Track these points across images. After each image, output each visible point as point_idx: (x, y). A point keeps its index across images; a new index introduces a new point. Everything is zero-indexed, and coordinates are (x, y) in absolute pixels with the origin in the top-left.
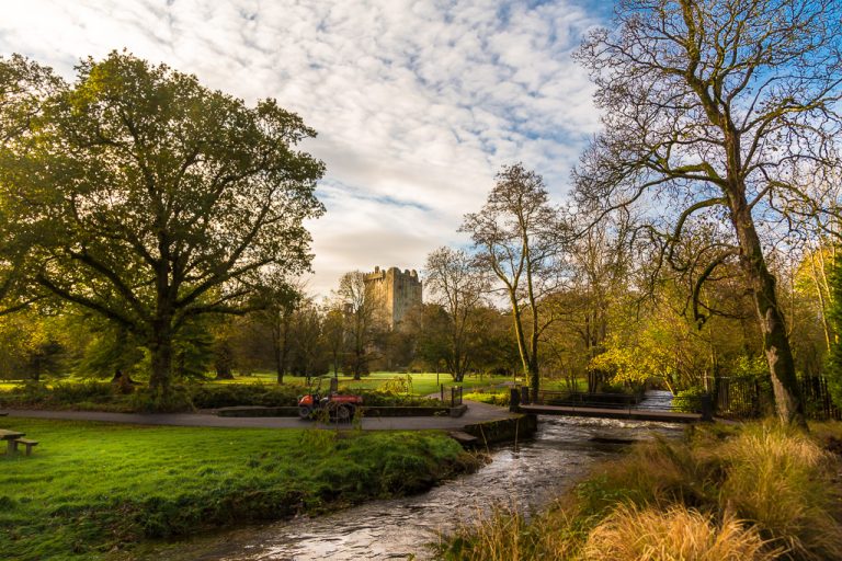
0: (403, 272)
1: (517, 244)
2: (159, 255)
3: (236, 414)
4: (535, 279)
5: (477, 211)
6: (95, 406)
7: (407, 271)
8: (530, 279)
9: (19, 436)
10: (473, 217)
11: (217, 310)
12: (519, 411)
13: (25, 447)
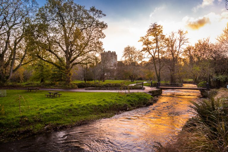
0: (112, 52)
1: (155, 45)
2: (66, 49)
3: (90, 89)
4: (160, 54)
5: (144, 36)
6: (54, 87)
7: (113, 52)
8: (158, 54)
9: (57, 93)
10: (143, 38)
11: (81, 64)
12: (159, 88)
13: (58, 95)
